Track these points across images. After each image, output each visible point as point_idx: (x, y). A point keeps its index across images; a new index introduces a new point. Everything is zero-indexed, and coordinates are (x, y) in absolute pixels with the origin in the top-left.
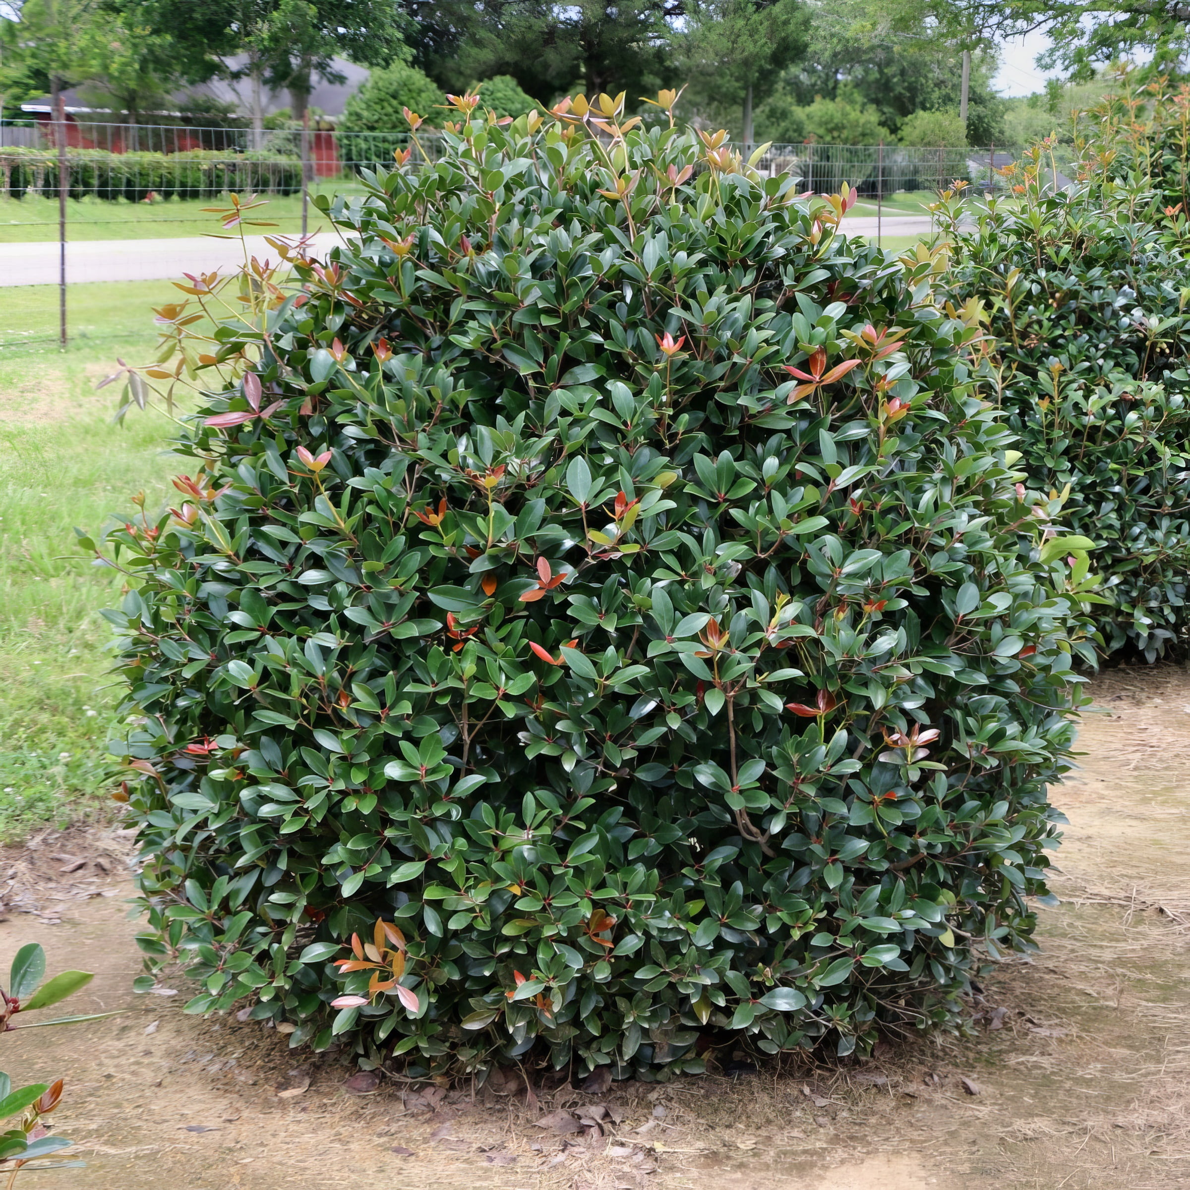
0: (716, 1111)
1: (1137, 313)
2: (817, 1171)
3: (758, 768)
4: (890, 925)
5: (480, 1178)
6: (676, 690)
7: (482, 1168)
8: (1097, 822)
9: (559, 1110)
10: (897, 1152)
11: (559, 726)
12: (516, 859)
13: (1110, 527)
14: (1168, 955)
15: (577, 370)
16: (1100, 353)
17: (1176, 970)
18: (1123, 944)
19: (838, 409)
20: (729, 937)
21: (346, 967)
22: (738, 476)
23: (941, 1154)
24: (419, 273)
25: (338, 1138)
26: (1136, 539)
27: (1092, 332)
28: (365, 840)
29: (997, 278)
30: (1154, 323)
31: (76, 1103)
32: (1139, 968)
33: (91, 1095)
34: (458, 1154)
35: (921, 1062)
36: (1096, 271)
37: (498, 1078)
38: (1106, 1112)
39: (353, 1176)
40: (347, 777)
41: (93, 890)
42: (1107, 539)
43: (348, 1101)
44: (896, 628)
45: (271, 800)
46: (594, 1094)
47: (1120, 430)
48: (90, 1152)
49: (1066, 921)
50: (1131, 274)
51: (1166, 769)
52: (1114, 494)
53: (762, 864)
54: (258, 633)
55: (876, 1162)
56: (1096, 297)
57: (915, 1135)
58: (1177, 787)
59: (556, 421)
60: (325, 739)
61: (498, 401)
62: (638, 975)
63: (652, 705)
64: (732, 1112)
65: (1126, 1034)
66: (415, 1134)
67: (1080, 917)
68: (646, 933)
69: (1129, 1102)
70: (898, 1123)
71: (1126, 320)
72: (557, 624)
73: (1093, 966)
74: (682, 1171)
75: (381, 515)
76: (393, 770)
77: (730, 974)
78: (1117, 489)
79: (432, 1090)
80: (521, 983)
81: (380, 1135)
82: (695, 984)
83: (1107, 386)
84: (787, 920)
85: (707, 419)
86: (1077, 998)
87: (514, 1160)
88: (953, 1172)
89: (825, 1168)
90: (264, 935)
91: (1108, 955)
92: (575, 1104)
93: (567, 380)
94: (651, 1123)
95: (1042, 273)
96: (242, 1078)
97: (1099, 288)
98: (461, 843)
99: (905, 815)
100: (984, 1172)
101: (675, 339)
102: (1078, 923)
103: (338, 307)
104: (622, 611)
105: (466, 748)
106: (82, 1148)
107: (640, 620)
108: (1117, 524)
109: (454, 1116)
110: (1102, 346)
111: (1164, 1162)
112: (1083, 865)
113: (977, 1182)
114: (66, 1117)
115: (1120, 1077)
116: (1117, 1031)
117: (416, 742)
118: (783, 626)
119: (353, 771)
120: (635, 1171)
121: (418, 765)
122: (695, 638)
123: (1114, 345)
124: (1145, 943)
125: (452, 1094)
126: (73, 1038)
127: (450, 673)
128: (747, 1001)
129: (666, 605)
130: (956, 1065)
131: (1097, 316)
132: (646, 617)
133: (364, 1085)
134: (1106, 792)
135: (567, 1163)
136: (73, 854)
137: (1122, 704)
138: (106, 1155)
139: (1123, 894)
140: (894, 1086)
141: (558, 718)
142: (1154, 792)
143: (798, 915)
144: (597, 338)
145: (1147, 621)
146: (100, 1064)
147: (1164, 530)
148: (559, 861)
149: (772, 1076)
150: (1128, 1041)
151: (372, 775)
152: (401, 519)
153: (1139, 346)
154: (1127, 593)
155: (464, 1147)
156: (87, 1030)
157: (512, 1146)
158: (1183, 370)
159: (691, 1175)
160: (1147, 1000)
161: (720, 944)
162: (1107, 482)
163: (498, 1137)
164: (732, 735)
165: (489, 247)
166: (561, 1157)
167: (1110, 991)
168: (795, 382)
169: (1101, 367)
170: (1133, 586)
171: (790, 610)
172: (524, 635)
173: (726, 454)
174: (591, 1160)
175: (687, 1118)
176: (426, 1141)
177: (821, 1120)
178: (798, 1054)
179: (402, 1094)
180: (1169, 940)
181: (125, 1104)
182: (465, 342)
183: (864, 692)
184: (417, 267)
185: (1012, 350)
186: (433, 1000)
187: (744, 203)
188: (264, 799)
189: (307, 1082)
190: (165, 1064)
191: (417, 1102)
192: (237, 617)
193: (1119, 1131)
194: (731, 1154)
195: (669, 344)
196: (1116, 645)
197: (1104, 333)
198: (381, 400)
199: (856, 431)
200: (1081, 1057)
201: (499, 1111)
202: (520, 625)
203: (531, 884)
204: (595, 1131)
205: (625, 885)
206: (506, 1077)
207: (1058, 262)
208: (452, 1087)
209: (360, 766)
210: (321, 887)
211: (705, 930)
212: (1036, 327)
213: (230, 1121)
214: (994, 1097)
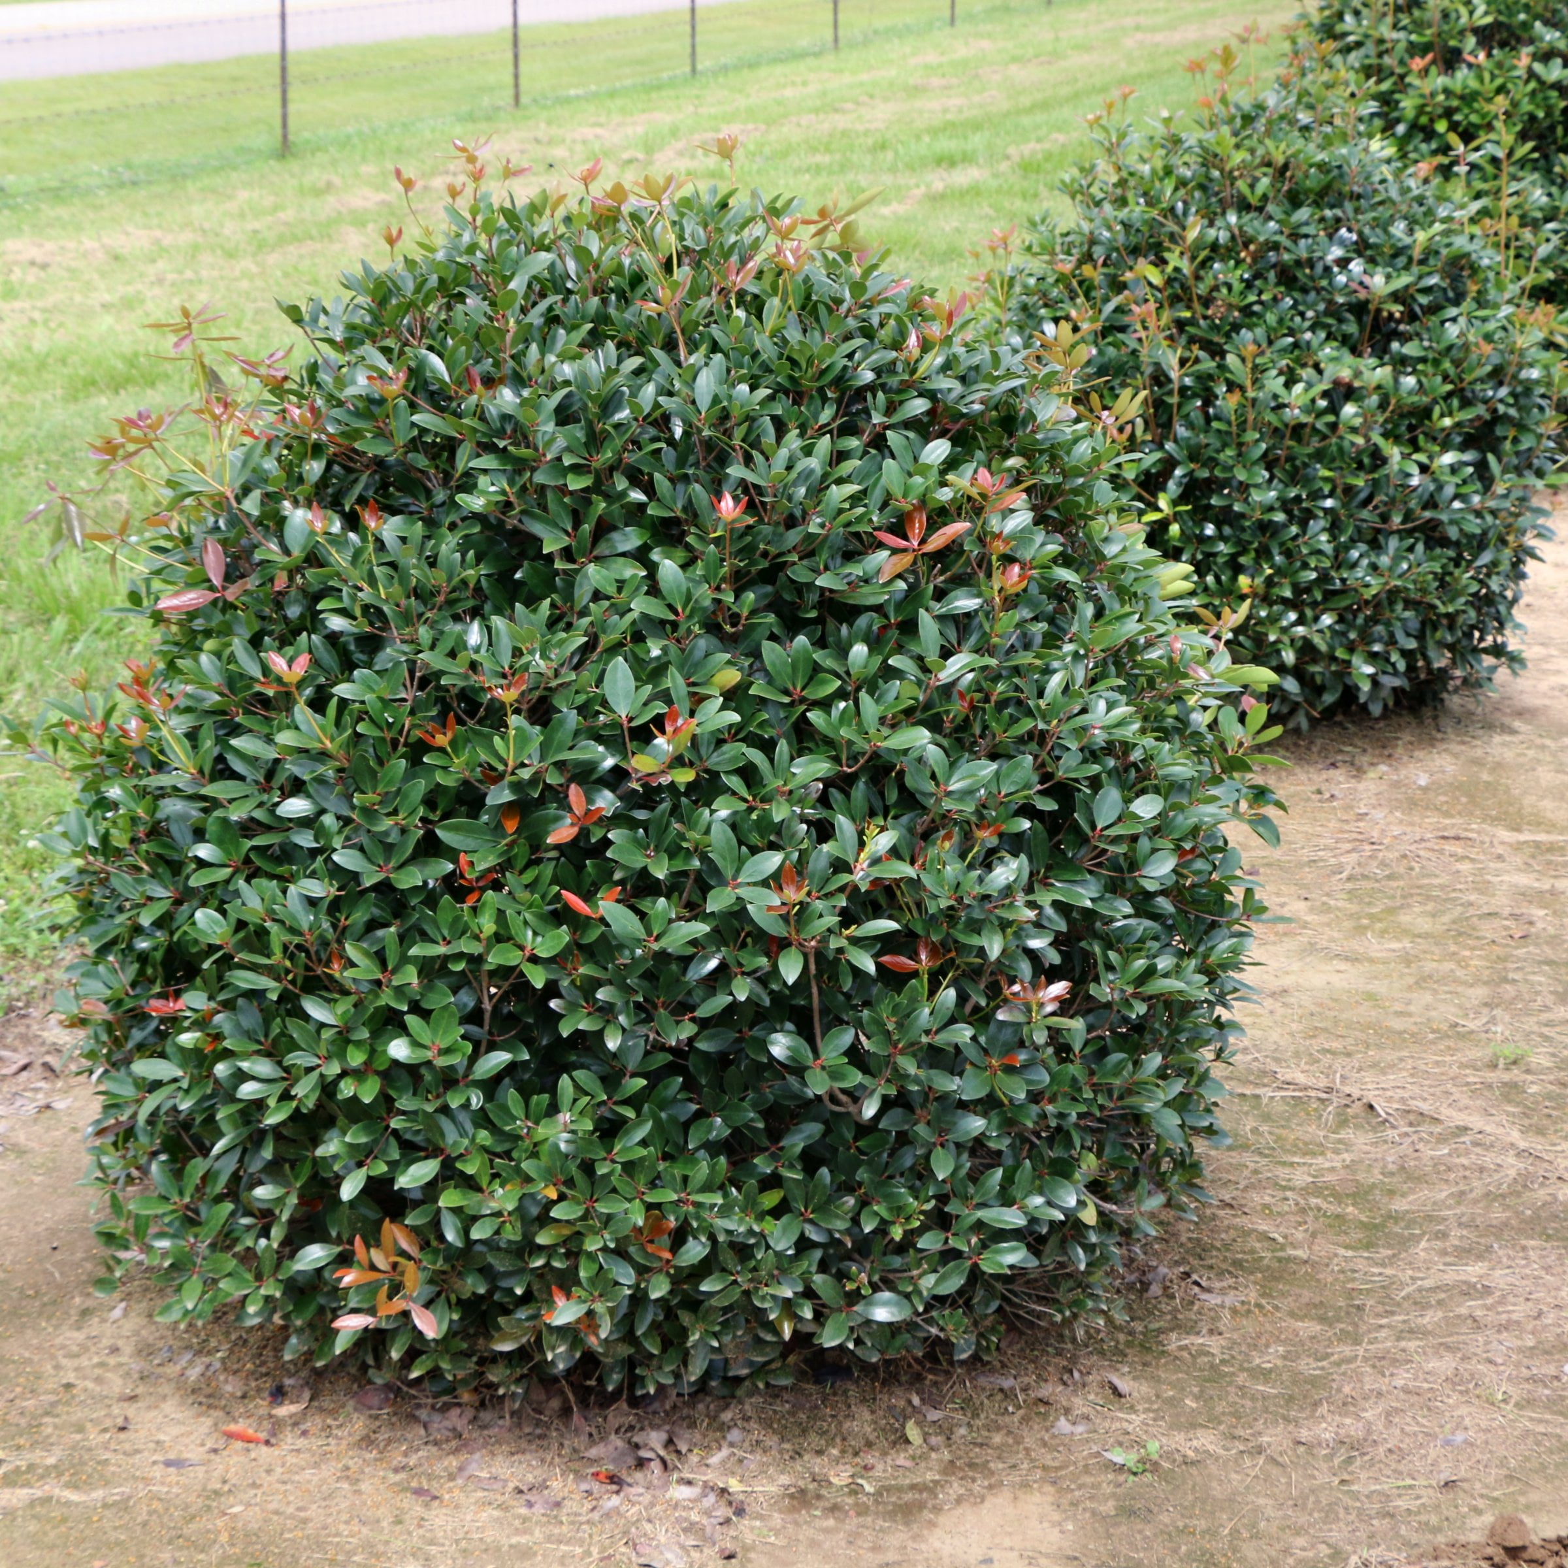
0: (804, 1432)
1: (1356, 266)
2: (927, 1515)
3: (847, 1037)
4: (1013, 1218)
5: (517, 1532)
6: (744, 945)
7: (519, 1516)
8: (1296, 966)
9: (613, 1437)
10: (1025, 1485)
11: (601, 994)
12: (551, 1154)
13: (1320, 552)
14: (1376, 1176)
15: (615, 536)
16: (1307, 324)
17: (1385, 1200)
18: (1320, 1160)
19: (942, 572)
20: (814, 1236)
21: (349, 1278)
22: (816, 668)
23: (1080, 1487)
24: (416, 418)
25: (346, 1474)
26: (1354, 565)
27: (1296, 295)
28: (367, 1130)
29: (1172, 226)
30: (1378, 282)
31: (30, 1426)
32: (1338, 1197)
33: (47, 1414)
34: (491, 1495)
35: (1059, 1353)
36: (1303, 214)
37: (538, 1395)
38: (1286, 1419)
39: (365, 1530)
40: (342, 1055)
41: (41, 1099)
42: (1316, 569)
43: (359, 1424)
44: (1015, 855)
45: (254, 1078)
46: (655, 1413)
47: (1334, 427)
48: (48, 1499)
49: (1249, 1124)
50: (1351, 214)
51: (1390, 877)
52: (1326, 510)
53: (856, 1139)
54: (229, 870)
55: (999, 1500)
56: (1302, 249)
57: (1048, 1459)
58: (1402, 907)
59: (586, 607)
60: (315, 1009)
61: (518, 576)
62: (704, 1287)
63: (713, 964)
64: (823, 1433)
65: (1317, 1300)
66: (438, 1468)
67: (1266, 1118)
68: (712, 1238)
69: (1316, 1404)
70: (1029, 1441)
71: (1342, 279)
72: (594, 866)
73: (1280, 1194)
74: (760, 1517)
75: (377, 733)
76: (399, 1049)
77: (818, 1279)
78: (1329, 503)
79: (458, 1411)
80: (560, 1301)
81: (396, 1470)
82: (774, 1297)
83: (1317, 367)
84: (885, 1214)
85: (777, 595)
86: (1258, 1245)
87: (558, 1505)
88: (1094, 1513)
89: (937, 1509)
90: (249, 1228)
91: (1301, 1178)
92: (631, 1428)
93: (602, 549)
94: (725, 1452)
95: (1232, 218)
96: (229, 1388)
97: (1306, 236)
98: (484, 1137)
99: (1029, 1082)
100: (1132, 1513)
101: (736, 498)
102: (1264, 1128)
103: (317, 450)
104: (674, 852)
105: (487, 1016)
106: (39, 1493)
107: (696, 863)
108: (1328, 548)
109: (485, 1445)
110: (1310, 314)
111: (1355, 1496)
112: (1274, 1036)
113: (1124, 1528)
114: (19, 1448)
115: (1308, 1366)
116: (1307, 1295)
117: (425, 1014)
118: (875, 861)
119: (350, 1049)
120: (705, 1521)
121: (427, 1042)
122: (765, 883)
123: (1327, 313)
124: (1347, 1157)
125: (482, 1415)
126: (23, 1326)
127: (463, 933)
128: (840, 1310)
129: (728, 840)
130: (1102, 1353)
131: (1303, 274)
132: (704, 858)
133: (375, 1401)
134: (1308, 918)
135: (623, 1508)
136: (15, 1050)
137: (1338, 774)
138: (68, 1504)
139: (1323, 1083)
140: (1024, 1390)
141: (598, 984)
142: (1371, 917)
143: (898, 1209)
144: (637, 496)
145: (1369, 670)
146: (57, 1367)
147: (1391, 551)
148: (603, 1154)
149: (873, 1380)
150: (1319, 1312)
151: (373, 1052)
152: (401, 732)
153: (1359, 309)
154: (1344, 634)
155: (497, 1486)
156: (40, 1314)
157: (556, 1484)
158: (1416, 342)
159: (772, 1524)
160: (1347, 1247)
161: (803, 1245)
162: (1316, 495)
163: (537, 1472)
164: (815, 990)
165: (502, 381)
166: (615, 1501)
167: (1299, 1235)
168: (886, 553)
169: (1308, 343)
170: (1351, 626)
171: (882, 841)
172: (555, 880)
173: (802, 640)
174: (652, 1505)
175: (769, 1443)
176: (452, 1477)
177: (934, 1440)
178: (903, 1358)
179: (423, 1414)
180: (1376, 1152)
181: (89, 1425)
182: (475, 503)
183: (975, 941)
184: (413, 407)
185: (1192, 322)
186: (455, 1317)
187: (822, 309)
188: (242, 1076)
189: (307, 1395)
190: (136, 1365)
191: (441, 1425)
192: (204, 851)
193: (1302, 1449)
194: (824, 1492)
195: (727, 504)
196: (1329, 698)
197: (1312, 295)
198: (372, 580)
199: (964, 602)
200: (1259, 1335)
201: (540, 1437)
202: (548, 870)
203: (570, 1183)
204: (656, 1466)
205: (685, 1179)
206: (547, 1392)
207: (1254, 201)
208: (482, 1405)
209: (358, 1044)
210: (315, 1176)
211: (785, 1230)
212: (1224, 291)
213: (215, 1451)
214: (1149, 1400)
